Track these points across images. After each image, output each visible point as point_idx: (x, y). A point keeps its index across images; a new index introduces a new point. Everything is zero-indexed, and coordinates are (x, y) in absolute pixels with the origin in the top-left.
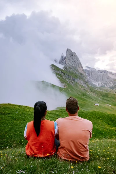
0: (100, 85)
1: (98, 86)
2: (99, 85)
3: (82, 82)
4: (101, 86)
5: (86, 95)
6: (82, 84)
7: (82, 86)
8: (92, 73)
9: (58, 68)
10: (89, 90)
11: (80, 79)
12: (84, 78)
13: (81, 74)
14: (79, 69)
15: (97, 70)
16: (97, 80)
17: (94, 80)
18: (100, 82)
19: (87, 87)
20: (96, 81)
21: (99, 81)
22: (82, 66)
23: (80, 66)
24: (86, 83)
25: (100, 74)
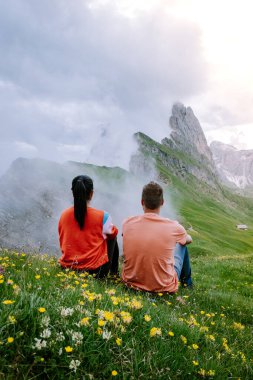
0: (245, 183)
1: (238, 185)
2: (241, 182)
3: (204, 174)
4: (247, 187)
5: (213, 205)
6: (204, 180)
7: (205, 185)
8: (225, 155)
9: (151, 140)
10: (219, 194)
11: (199, 168)
12: (209, 166)
13: (202, 157)
14: (198, 145)
15: (239, 149)
16: (237, 172)
17: (231, 172)
18: (243, 178)
19: (214, 186)
20: (236, 174)
21: (241, 174)
22: (205, 140)
23: (201, 138)
24: (213, 176)
25: (244, 158)
